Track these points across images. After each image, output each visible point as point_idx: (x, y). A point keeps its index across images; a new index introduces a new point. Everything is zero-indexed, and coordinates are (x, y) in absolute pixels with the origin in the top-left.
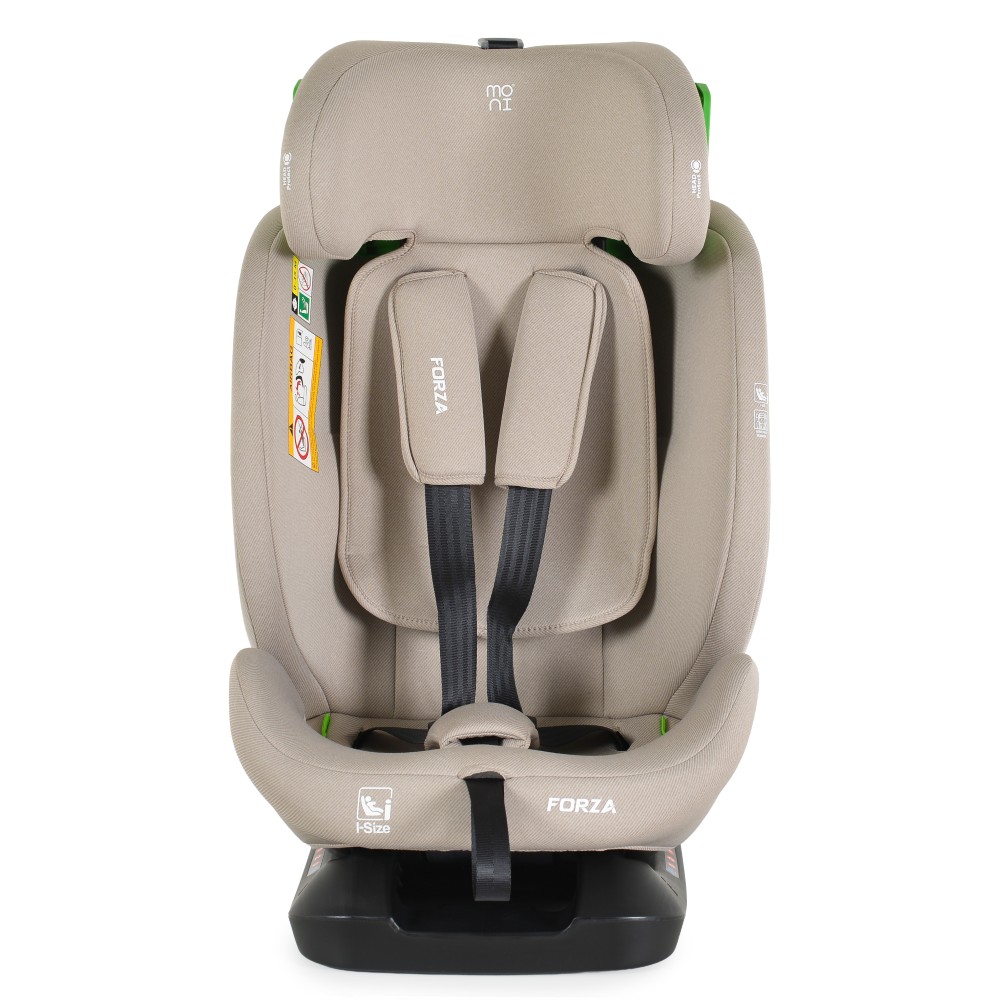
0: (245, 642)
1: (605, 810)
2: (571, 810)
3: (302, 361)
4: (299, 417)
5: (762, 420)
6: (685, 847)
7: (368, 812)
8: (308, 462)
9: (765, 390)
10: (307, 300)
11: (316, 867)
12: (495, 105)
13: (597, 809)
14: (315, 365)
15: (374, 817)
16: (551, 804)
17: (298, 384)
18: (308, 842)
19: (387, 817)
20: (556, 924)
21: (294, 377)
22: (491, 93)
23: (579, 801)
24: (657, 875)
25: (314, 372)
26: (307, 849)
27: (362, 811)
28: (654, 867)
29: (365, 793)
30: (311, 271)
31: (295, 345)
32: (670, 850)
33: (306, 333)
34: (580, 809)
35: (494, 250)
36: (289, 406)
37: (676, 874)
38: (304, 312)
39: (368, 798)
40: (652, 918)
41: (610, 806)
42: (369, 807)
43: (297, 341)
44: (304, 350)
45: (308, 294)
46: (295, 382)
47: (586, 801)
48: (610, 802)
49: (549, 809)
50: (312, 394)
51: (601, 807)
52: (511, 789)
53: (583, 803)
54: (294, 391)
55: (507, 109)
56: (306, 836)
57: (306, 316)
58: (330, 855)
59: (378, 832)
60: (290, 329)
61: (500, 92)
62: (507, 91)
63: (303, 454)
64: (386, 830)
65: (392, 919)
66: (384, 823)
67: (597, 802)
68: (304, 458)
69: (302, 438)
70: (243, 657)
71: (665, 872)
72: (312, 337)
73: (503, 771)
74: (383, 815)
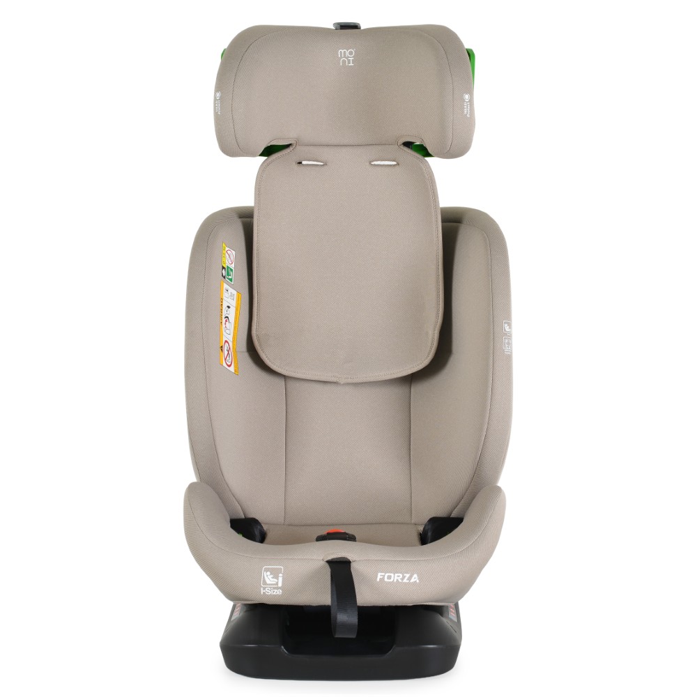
0: (193, 478)
1: (412, 580)
2: (392, 580)
3: (229, 307)
4: (226, 341)
5: (509, 343)
6: (461, 603)
7: (268, 582)
8: (232, 369)
9: (510, 325)
10: (232, 270)
11: (237, 615)
12: (344, 61)
13: (407, 580)
14: (237, 310)
15: (272, 584)
16: (379, 576)
17: (226, 321)
18: (231, 600)
19: (280, 585)
20: (382, 650)
21: (224, 316)
22: (341, 55)
23: (396, 575)
24: (444, 620)
25: (236, 313)
26: (231, 604)
27: (264, 581)
28: (442, 614)
29: (267, 570)
30: (234, 252)
31: (224, 298)
32: (452, 605)
33: (231, 290)
34: (397, 580)
35: (344, 150)
36: (220, 335)
37: (455, 620)
38: (230, 277)
39: (269, 573)
40: (441, 646)
41: (415, 578)
42: (269, 578)
43: (225, 295)
44: (229, 300)
45: (232, 266)
46: (224, 320)
47: (401, 575)
48: (415, 576)
49: (378, 580)
50: (235, 327)
51: (410, 578)
52: (355, 568)
53: (398, 576)
54: (224, 326)
55: (351, 64)
56: (230, 597)
57: (231, 280)
58: (245, 608)
59: (274, 593)
60: (221, 287)
61: (346, 54)
62: (351, 53)
63: (229, 364)
64: (279, 592)
65: (283, 647)
66: (278, 588)
67: (408, 576)
68: (229, 366)
69: (228, 353)
70: (192, 487)
71: (448, 618)
72: (235, 292)
73: (350, 557)
74: (277, 584)
